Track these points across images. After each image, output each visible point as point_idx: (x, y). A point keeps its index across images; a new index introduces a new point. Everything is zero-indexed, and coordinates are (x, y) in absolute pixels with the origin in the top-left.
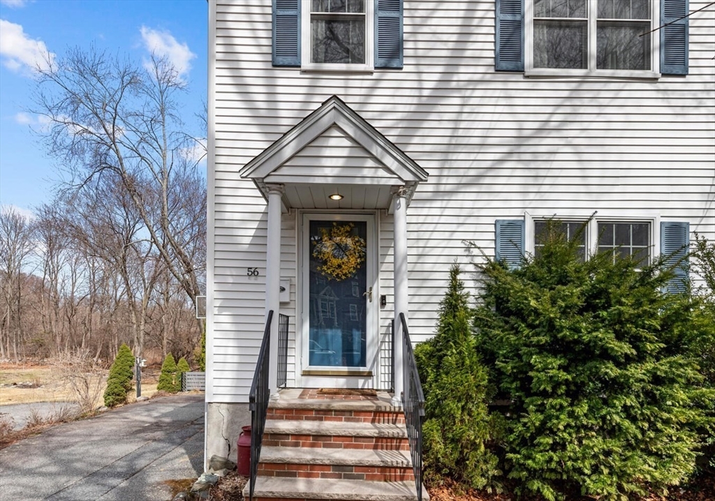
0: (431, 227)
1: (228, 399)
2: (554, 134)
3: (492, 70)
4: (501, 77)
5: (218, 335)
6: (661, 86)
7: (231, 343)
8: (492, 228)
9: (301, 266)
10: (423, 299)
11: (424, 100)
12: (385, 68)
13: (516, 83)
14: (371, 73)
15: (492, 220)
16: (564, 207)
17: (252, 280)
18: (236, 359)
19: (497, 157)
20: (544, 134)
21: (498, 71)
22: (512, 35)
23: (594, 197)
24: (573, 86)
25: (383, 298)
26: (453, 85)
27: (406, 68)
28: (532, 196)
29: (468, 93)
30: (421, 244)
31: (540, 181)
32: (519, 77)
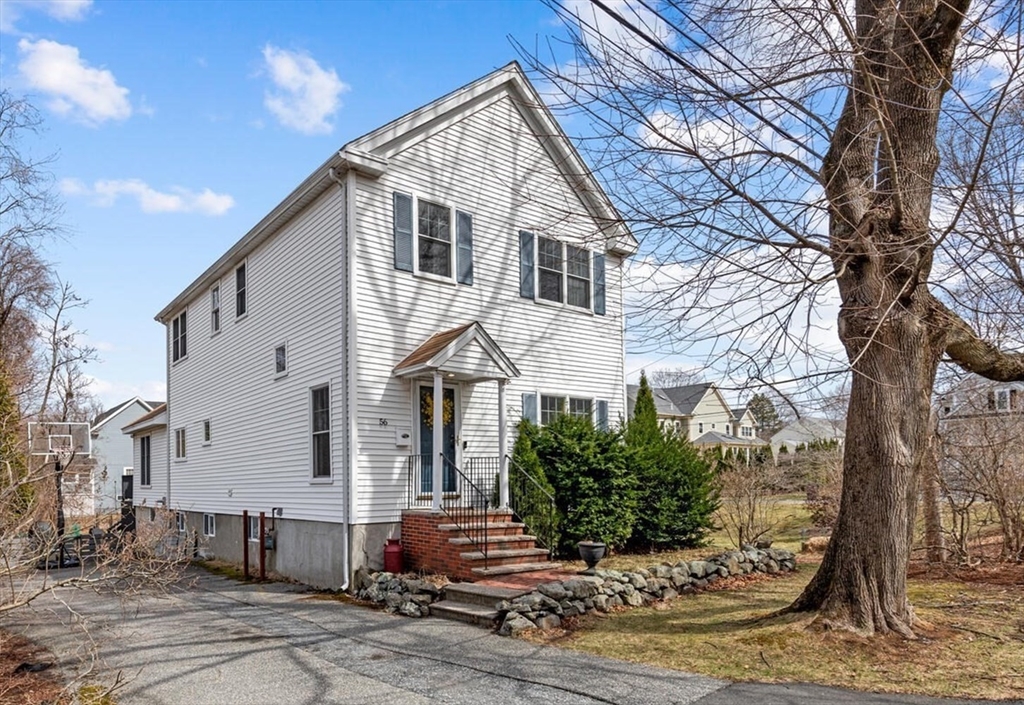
0: (489, 396)
1: (366, 521)
2: (548, 341)
3: (518, 295)
4: (522, 300)
5: (359, 471)
6: (594, 319)
7: (368, 477)
8: (520, 398)
9: (415, 420)
10: (486, 444)
11: (484, 309)
12: (462, 283)
13: (529, 305)
14: (454, 285)
15: (520, 393)
16: (553, 388)
17: (383, 428)
18: (371, 489)
19: (522, 352)
20: (544, 340)
21: (522, 296)
22: (528, 275)
23: (567, 382)
24: (556, 312)
25: (465, 443)
26: (499, 301)
27: (474, 286)
28: (538, 379)
29: (506, 308)
30: (484, 406)
31: (543, 370)
32: (531, 302)
